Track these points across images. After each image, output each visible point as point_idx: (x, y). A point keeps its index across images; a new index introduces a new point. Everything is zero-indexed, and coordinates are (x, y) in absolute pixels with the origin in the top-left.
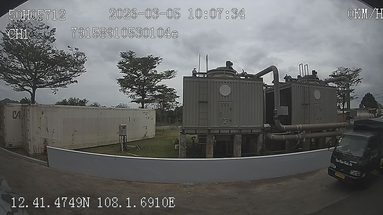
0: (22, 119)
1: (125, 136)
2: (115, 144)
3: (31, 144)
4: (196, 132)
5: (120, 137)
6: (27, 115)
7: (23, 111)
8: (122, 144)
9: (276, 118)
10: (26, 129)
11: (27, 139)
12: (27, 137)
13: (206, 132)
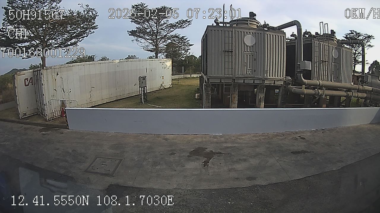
0: (35, 85)
1: (146, 88)
2: (133, 96)
3: (47, 109)
4: (221, 81)
5: (140, 88)
6: (40, 80)
7: (35, 76)
8: (142, 96)
9: (299, 71)
10: (40, 94)
11: (43, 104)
12: (42, 102)
13: (230, 81)
